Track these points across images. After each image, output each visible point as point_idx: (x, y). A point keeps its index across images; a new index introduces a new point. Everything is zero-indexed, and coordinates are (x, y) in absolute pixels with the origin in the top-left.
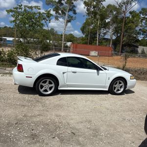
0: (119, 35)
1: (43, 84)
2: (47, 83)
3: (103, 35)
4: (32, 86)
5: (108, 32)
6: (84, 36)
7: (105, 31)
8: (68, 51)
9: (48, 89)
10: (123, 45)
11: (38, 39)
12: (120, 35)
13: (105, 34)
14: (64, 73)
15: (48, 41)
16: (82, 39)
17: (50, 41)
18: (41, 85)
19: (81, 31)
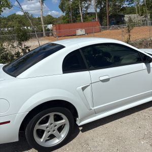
0: (102, 6)
1: (43, 127)
2: (51, 119)
3: (85, 9)
4: (17, 139)
5: (90, 4)
6: (64, 14)
7: (86, 5)
8: (51, 34)
9: (56, 133)
10: (109, 16)
11: (13, 27)
12: (104, 6)
13: (87, 8)
14: (83, 89)
15: (25, 27)
16: (64, 18)
17: (27, 27)
18: (38, 131)
19: (60, 9)
